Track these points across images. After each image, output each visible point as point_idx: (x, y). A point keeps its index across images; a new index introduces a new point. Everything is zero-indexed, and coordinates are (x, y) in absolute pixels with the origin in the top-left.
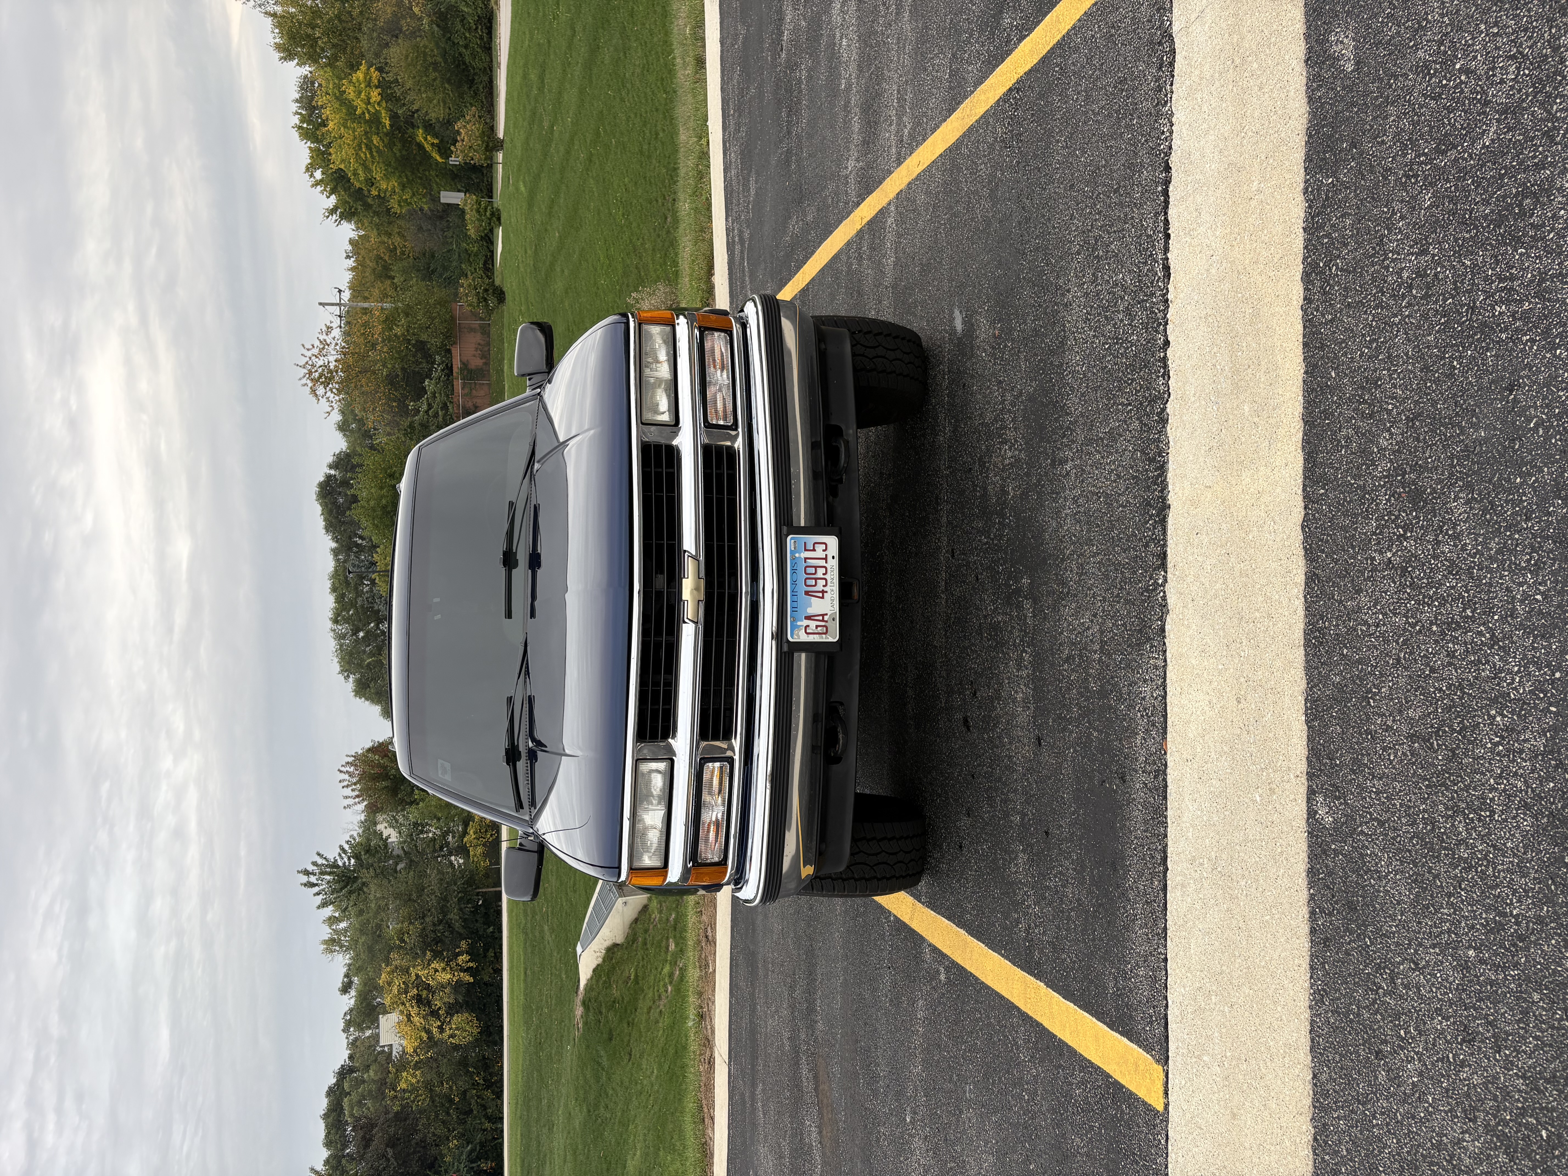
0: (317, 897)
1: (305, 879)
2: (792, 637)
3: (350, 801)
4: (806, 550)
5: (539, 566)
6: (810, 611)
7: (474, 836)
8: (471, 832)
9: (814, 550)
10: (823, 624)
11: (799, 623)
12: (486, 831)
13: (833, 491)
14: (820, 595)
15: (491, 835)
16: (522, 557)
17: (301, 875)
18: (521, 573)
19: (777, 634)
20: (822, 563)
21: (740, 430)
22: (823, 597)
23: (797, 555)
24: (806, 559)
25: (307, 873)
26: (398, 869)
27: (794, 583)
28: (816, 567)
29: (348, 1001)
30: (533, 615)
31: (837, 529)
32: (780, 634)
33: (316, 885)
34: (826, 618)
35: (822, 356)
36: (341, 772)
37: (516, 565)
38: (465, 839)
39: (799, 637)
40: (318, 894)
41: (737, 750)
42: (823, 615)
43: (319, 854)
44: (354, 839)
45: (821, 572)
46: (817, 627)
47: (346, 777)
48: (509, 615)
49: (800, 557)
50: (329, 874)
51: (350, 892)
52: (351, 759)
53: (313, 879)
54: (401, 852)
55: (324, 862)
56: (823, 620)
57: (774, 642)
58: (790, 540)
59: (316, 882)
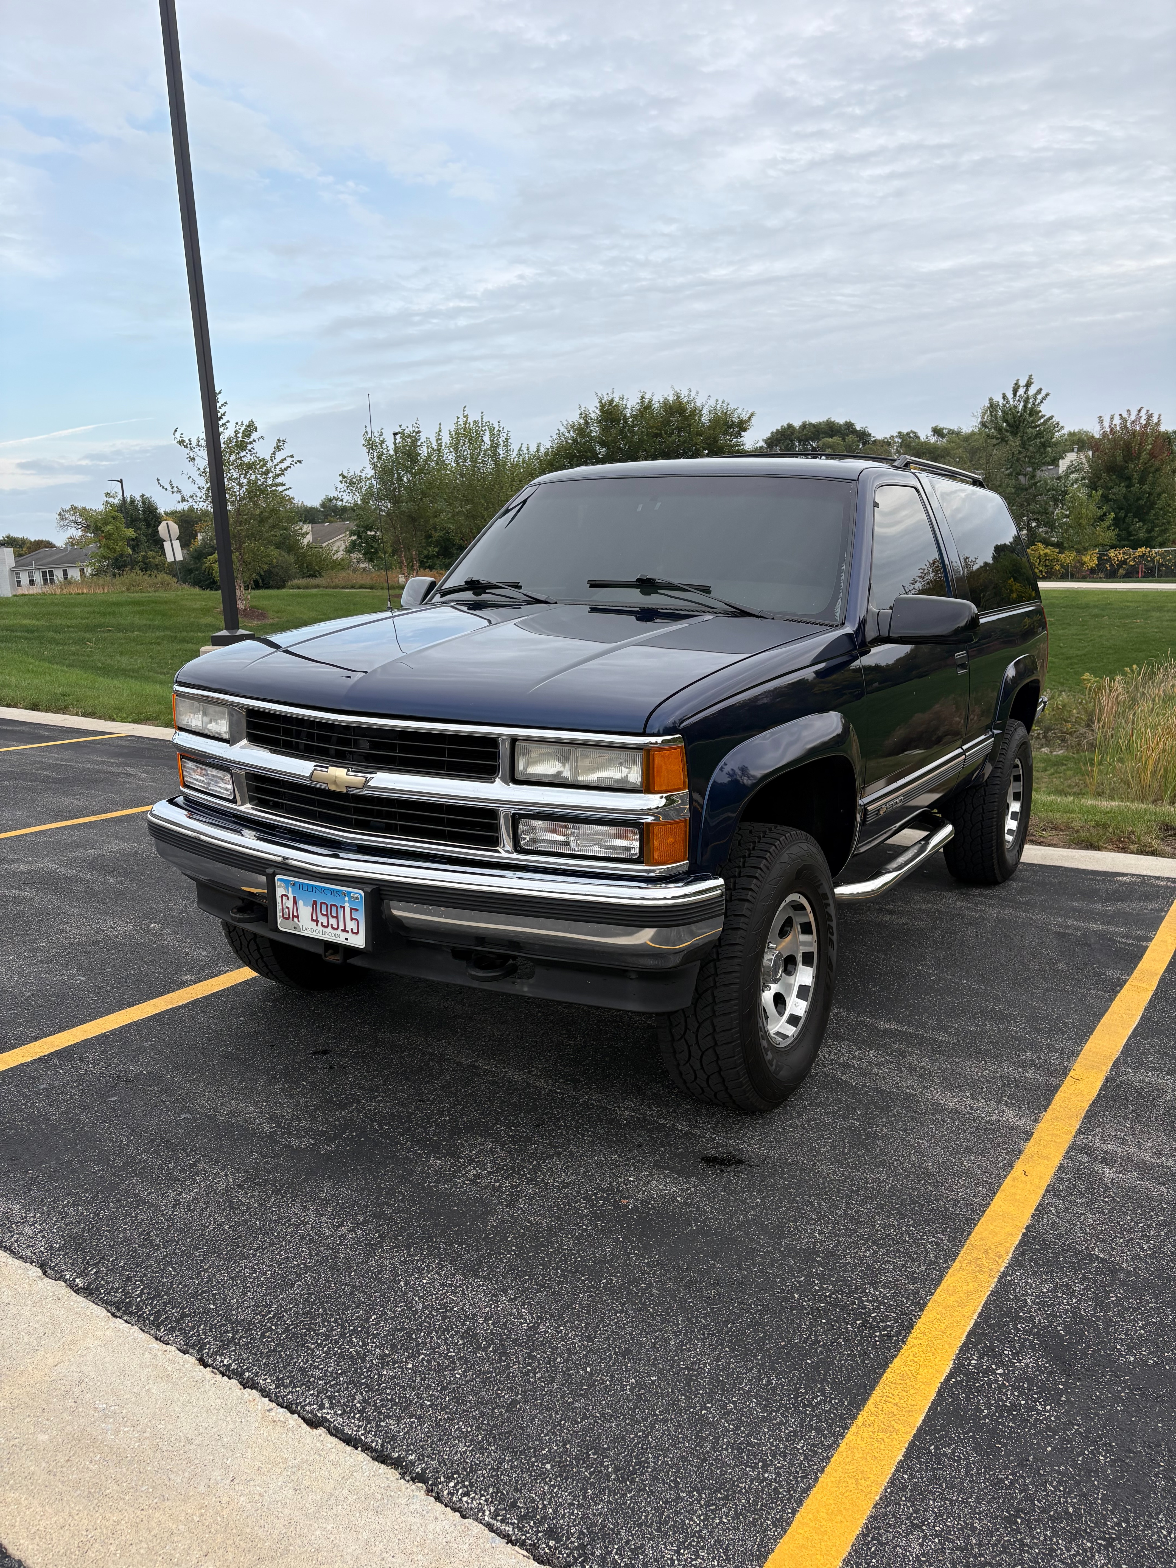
0: (1001, 396)
1: (1023, 382)
2: (280, 880)
3: (1106, 424)
4: (352, 909)
5: (638, 619)
6: (301, 903)
7: (1042, 553)
8: (1047, 551)
9: (352, 919)
10: (291, 916)
11: (290, 889)
12: (1046, 566)
13: (460, 954)
14: (314, 918)
15: (1041, 571)
16: (655, 601)
17: (1027, 378)
18: (635, 598)
19: (286, 864)
20: (341, 927)
21: (515, 855)
22: (312, 920)
23: (347, 899)
24: (344, 907)
25: (1028, 385)
26: (1020, 477)
27: (323, 890)
28: (337, 917)
29: (925, 434)
30: (594, 610)
31: (370, 949)
32: (285, 867)
33: (1015, 394)
34: (295, 919)
35: (621, 973)
36: (1140, 411)
37: (644, 593)
38: (1040, 544)
39: (279, 887)
40: (1004, 397)
41: (242, 808)
42: (297, 917)
43: (1047, 395)
44: (1058, 431)
45: (333, 921)
46: (288, 908)
47: (1133, 418)
48: (594, 585)
49: (345, 902)
50: (1025, 407)
51: (999, 429)
52: (1155, 419)
53: (1021, 391)
54: (1037, 479)
55: (1038, 401)
56: (294, 916)
57: (280, 859)
58: (358, 893)
59: (1018, 394)
